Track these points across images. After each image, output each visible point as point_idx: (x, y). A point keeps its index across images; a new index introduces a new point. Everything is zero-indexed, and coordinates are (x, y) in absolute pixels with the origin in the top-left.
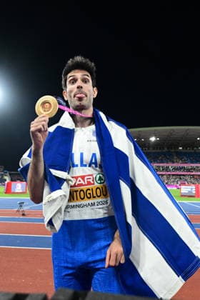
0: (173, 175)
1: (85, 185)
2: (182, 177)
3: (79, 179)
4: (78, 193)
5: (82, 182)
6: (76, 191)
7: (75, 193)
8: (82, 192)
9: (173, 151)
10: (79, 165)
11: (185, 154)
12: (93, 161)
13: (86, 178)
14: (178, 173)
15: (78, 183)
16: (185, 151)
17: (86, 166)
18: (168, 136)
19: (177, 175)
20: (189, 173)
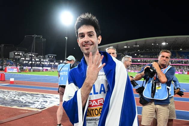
0: (175, 66)
1: (98, 106)
2: (181, 67)
3: (94, 102)
4: (94, 111)
5: (96, 104)
6: (93, 110)
7: (92, 111)
8: (96, 111)
9: (176, 51)
10: (93, 93)
11: (184, 53)
12: (102, 89)
13: (98, 101)
14: (178, 64)
15: (93, 104)
16: (184, 51)
17: (97, 93)
18: (174, 42)
19: (178, 66)
20: (186, 65)
